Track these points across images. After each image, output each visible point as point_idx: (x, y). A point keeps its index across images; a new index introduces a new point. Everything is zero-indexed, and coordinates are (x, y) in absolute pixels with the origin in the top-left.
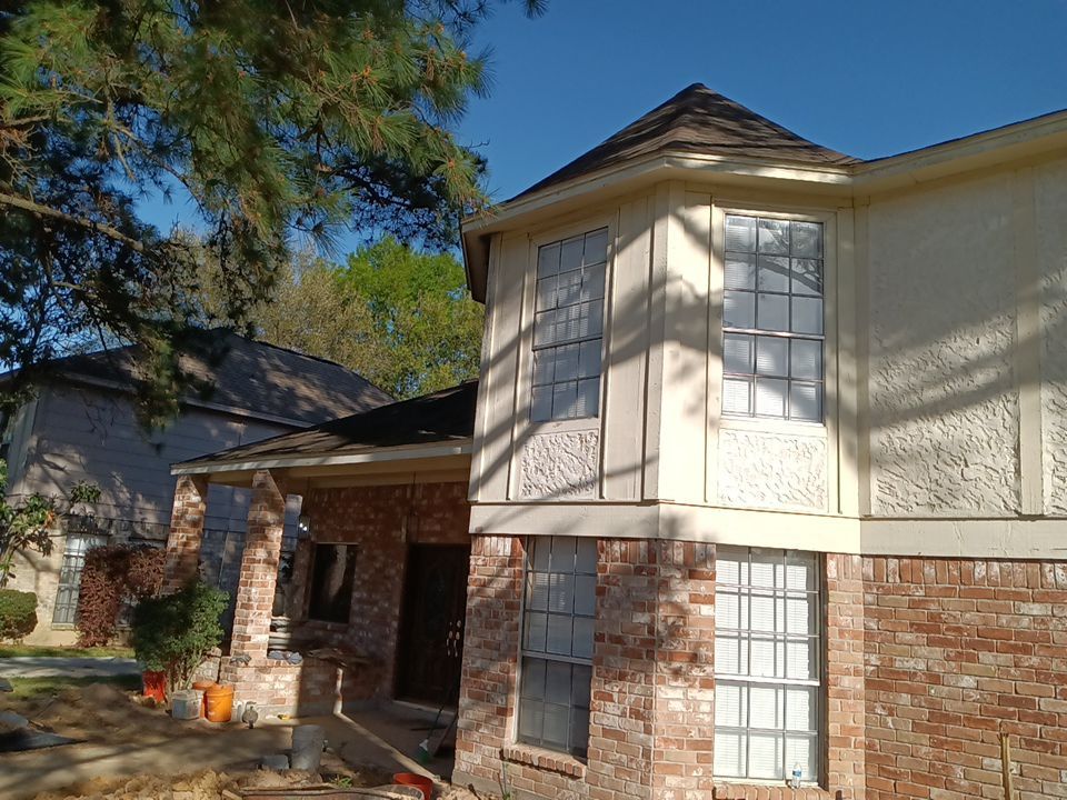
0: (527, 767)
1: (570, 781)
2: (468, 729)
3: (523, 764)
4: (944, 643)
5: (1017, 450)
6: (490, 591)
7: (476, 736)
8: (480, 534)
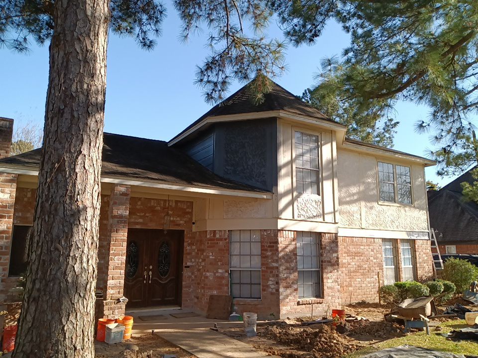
0: (306, 305)
1: (320, 305)
2: (284, 299)
3: (305, 304)
4: (350, 256)
5: (361, 214)
6: (287, 250)
7: (288, 300)
8: (282, 230)
